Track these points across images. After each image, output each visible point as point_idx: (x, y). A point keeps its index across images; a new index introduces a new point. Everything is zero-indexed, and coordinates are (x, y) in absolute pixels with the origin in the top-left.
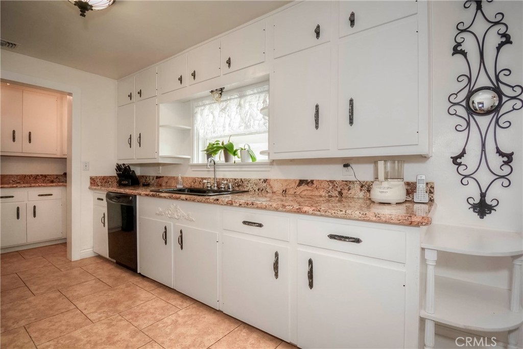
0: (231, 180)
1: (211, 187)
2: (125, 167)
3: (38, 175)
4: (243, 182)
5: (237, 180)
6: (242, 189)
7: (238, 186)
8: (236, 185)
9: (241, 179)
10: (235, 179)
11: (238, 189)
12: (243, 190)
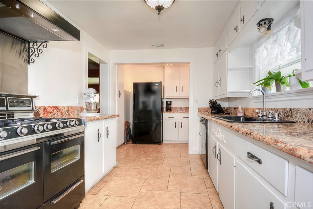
0: (281, 110)
1: (262, 116)
2: (213, 102)
3: (187, 108)
4: (292, 112)
5: (286, 110)
6: (290, 119)
7: (287, 116)
8: (286, 115)
9: (290, 109)
10: (285, 109)
11: (287, 120)
12: (292, 120)
